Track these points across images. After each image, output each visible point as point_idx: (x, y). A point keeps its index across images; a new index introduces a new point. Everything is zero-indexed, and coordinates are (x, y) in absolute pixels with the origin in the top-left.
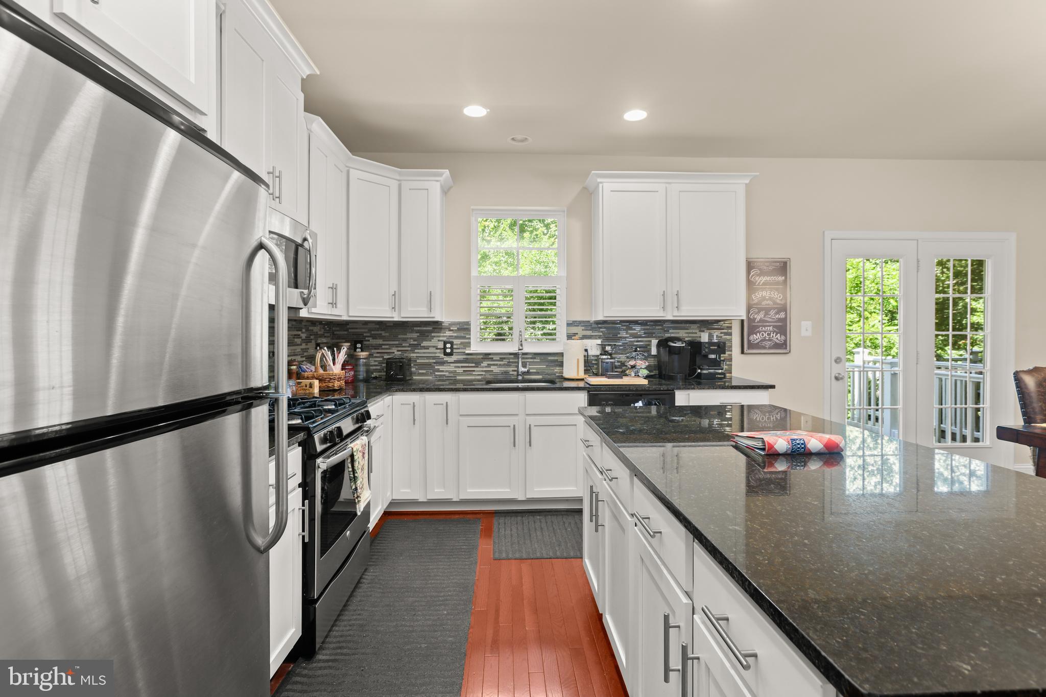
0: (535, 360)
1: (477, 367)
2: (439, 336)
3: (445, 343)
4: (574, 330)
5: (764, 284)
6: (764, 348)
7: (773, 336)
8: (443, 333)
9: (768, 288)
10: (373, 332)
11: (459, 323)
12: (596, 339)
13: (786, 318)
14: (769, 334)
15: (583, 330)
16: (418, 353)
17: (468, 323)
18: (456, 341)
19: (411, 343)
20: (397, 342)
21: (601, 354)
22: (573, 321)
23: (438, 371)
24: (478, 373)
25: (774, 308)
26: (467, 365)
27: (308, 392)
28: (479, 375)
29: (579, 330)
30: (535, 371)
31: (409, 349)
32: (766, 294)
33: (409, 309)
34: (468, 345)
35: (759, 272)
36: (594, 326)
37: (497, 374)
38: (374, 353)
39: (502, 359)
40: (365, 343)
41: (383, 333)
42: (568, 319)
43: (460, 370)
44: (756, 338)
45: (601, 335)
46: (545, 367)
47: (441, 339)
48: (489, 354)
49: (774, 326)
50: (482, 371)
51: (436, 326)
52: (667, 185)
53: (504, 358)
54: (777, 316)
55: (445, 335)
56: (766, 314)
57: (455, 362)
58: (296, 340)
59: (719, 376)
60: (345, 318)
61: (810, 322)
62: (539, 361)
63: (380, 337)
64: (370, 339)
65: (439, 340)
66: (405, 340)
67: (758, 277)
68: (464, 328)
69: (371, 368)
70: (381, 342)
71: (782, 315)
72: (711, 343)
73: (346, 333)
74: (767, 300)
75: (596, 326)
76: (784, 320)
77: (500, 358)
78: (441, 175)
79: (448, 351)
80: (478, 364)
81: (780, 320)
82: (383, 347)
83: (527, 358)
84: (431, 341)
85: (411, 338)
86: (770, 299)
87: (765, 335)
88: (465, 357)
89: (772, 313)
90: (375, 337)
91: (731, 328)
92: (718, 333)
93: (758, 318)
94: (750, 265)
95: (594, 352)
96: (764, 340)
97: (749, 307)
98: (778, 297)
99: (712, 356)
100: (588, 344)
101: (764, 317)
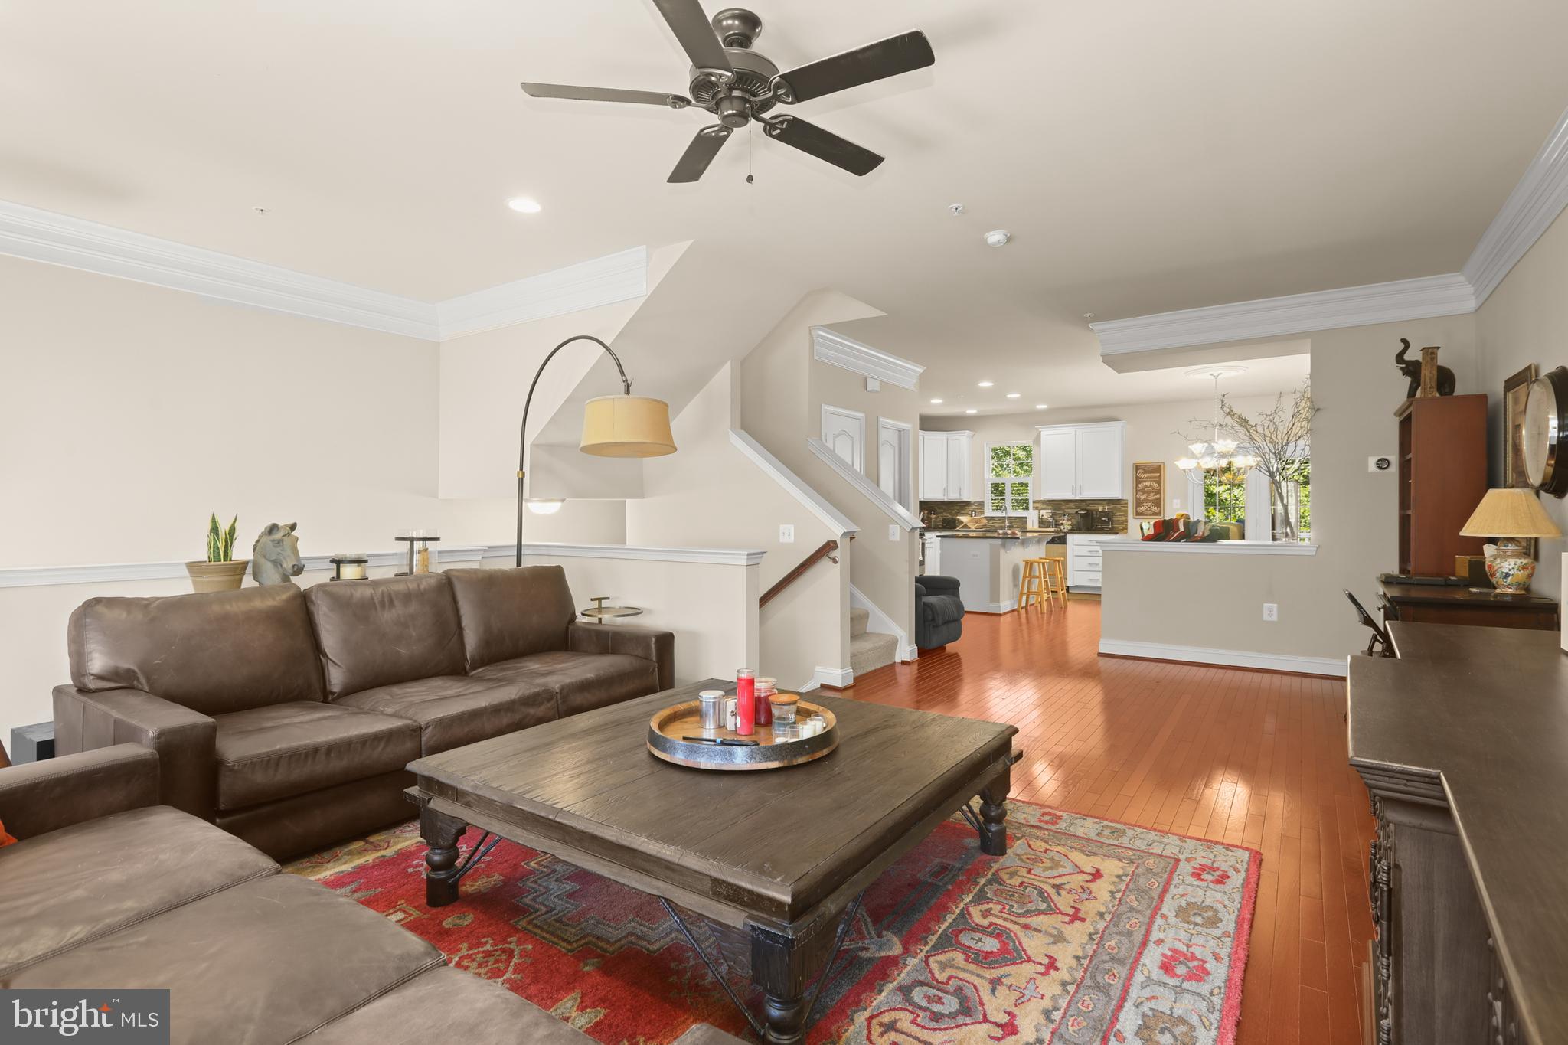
0: (1016, 521)
2: (970, 508)
3: (973, 511)
4: (1037, 505)
5: (1147, 478)
6: (1146, 515)
7: (1152, 508)
8: (971, 506)
9: (1149, 480)
11: (977, 501)
12: (1048, 509)
13: (1161, 497)
14: (1150, 507)
15: (1041, 505)
17: (983, 502)
18: (977, 511)
20: (950, 511)
21: (1048, 517)
22: (1037, 500)
25: (1153, 492)
29: (1039, 505)
31: (957, 513)
32: (1148, 484)
34: (983, 513)
35: (1143, 471)
36: (1047, 503)
38: (940, 516)
40: (936, 511)
41: (944, 507)
42: (1035, 499)
44: (1142, 509)
46: (1021, 524)
48: (992, 518)
49: (1153, 503)
51: (968, 503)
52: (1077, 430)
53: (999, 520)
54: (1155, 497)
56: (1148, 495)
61: (1179, 500)
62: (1018, 521)
65: (970, 510)
66: (953, 510)
67: (1142, 474)
68: (981, 504)
69: (939, 523)
70: (943, 510)
71: (1158, 496)
72: (1103, 512)
74: (1149, 487)
75: (1049, 502)
76: (1160, 499)
78: (965, 433)
81: (1157, 499)
82: (945, 513)
83: (1012, 519)
84: (966, 510)
85: (958, 509)
86: (1151, 486)
87: (1147, 507)
88: (982, 518)
89: (1152, 494)
90: (940, 508)
91: (1127, 504)
92: (1119, 506)
93: (1143, 497)
94: (1137, 467)
95: (1045, 517)
96: (1147, 510)
97: (1137, 491)
98: (1155, 485)
99: (1104, 519)
100: (1043, 512)
101: (1146, 497)
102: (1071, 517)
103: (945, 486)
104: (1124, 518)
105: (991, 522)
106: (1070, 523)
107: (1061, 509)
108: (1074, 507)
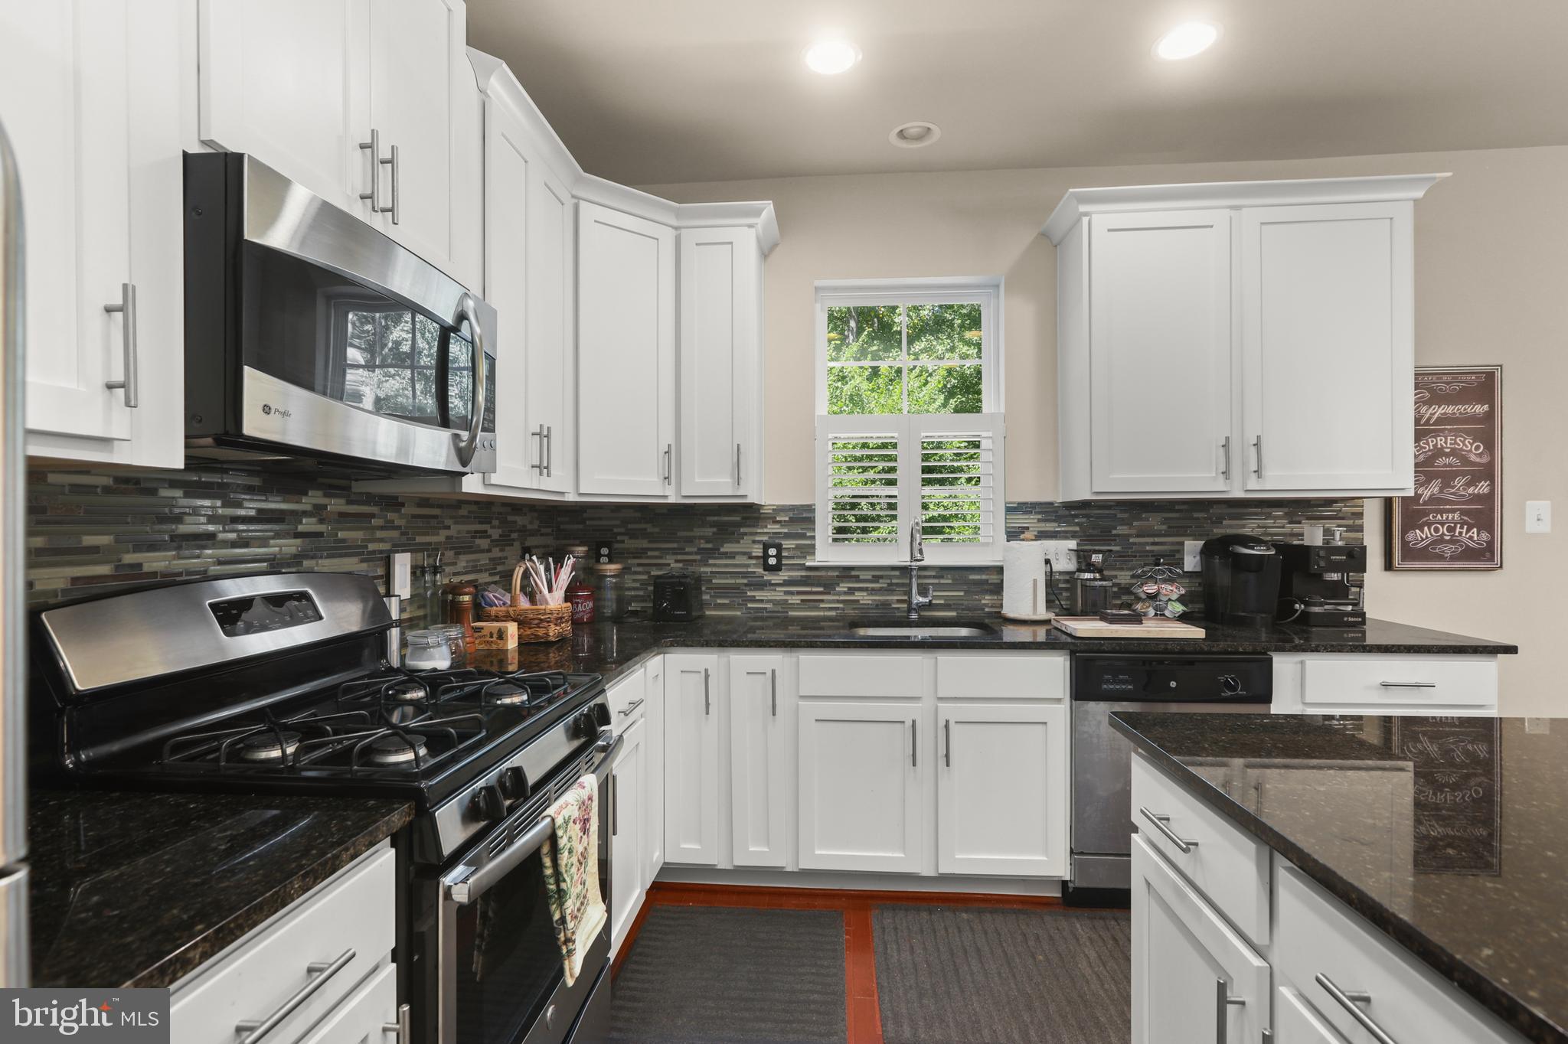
0: (942, 581)
1: (829, 593)
2: (755, 534)
3: (766, 547)
4: (1021, 520)
5: (1439, 421)
6: (1441, 558)
7: (1460, 533)
8: (762, 527)
9: (1450, 430)
10: (630, 526)
11: (793, 508)
12: (1066, 538)
13: (1492, 492)
14: (1451, 530)
15: (1039, 521)
16: (715, 565)
17: (810, 509)
18: (788, 544)
19: (702, 546)
20: (675, 545)
21: (1079, 570)
22: (1018, 503)
23: (753, 600)
24: (830, 605)
25: (1463, 474)
26: (808, 589)
27: (494, 647)
28: (831, 609)
29: (1030, 521)
30: (942, 602)
31: (698, 557)
32: (1446, 443)
33: (697, 480)
34: (810, 550)
35: (1428, 395)
36: (1063, 512)
37: (867, 607)
38: (633, 565)
39: (876, 579)
40: (616, 546)
41: (650, 528)
42: (1008, 500)
43: (795, 600)
44: (1422, 536)
45: (1076, 532)
46: (962, 594)
47: (757, 538)
48: (852, 568)
49: (1463, 512)
50: (838, 601)
51: (747, 514)
52: (1233, 213)
53: (881, 577)
54: (1470, 491)
55: (765, 530)
56: (1446, 484)
57: (786, 583)
58: (478, 541)
59: (1350, 619)
60: (571, 497)
61: (1548, 503)
62: (950, 581)
63: (643, 534)
64: (625, 538)
65: (754, 542)
66: (690, 540)
67: (1425, 408)
69: (627, 593)
71: (1483, 489)
72: (1330, 549)
73: (581, 527)
74: (1447, 455)
75: (1067, 513)
76: (1488, 499)
77: (873, 576)
79: (772, 561)
80: (829, 586)
81: (1477, 498)
82: (649, 553)
83: (925, 577)
84: (739, 542)
85: (701, 538)
86: (1454, 453)
87: (1443, 530)
88: (804, 573)
89: (1459, 482)
90: (633, 535)
91: (1361, 516)
95: (1064, 566)
96: (1440, 540)
98: (1472, 449)
99: (1332, 577)
100: (1054, 549)
101: (1441, 491)
107: (1118, 535)
108: (1164, 527)
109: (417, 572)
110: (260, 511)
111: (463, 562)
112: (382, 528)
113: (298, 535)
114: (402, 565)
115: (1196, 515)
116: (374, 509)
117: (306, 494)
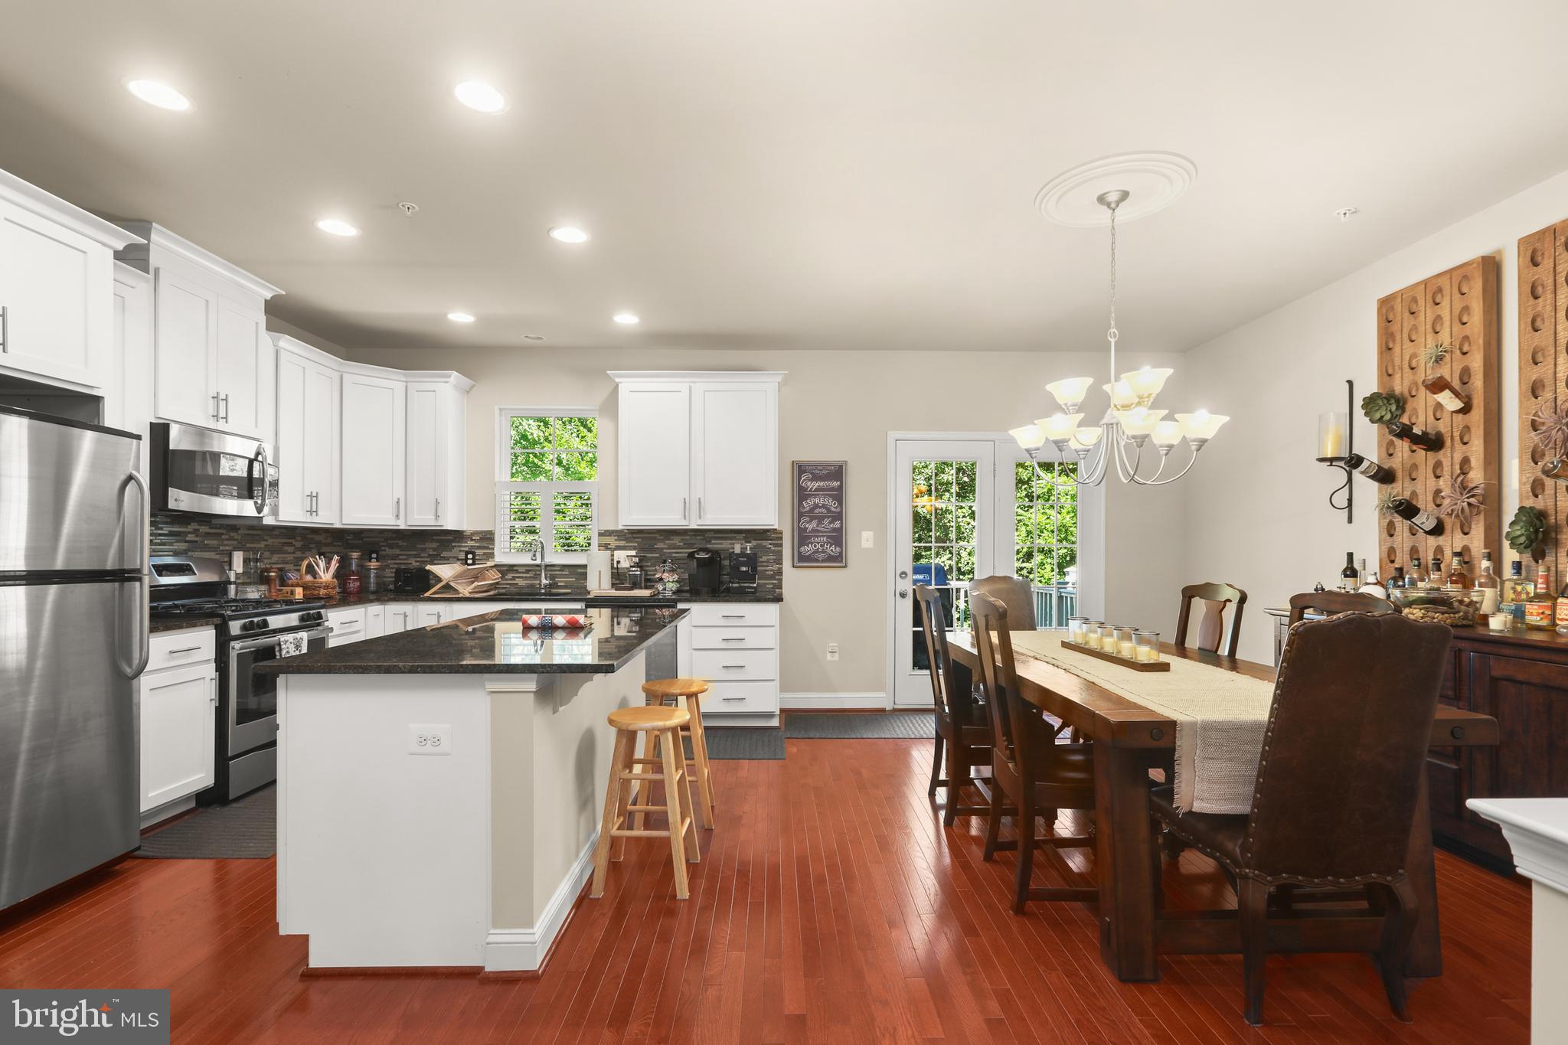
0: (564, 573)
2: (461, 546)
3: (467, 553)
4: (606, 540)
5: (817, 490)
6: (817, 561)
7: (826, 547)
8: (465, 543)
9: (822, 495)
10: (389, 542)
11: (482, 532)
12: (631, 550)
13: (842, 526)
14: (822, 546)
15: (616, 540)
17: (492, 532)
18: (478, 552)
19: (430, 553)
20: (415, 553)
21: (631, 566)
22: (605, 531)
25: (828, 517)
27: (288, 598)
29: (612, 541)
31: (429, 559)
32: (820, 501)
33: (416, 517)
34: (491, 556)
35: (811, 476)
36: (628, 536)
37: (522, 587)
38: (391, 564)
39: (527, 571)
40: (381, 553)
41: (401, 543)
42: (604, 528)
44: (808, 549)
45: (636, 546)
47: (462, 549)
48: (514, 566)
49: (828, 537)
51: (458, 535)
52: (692, 385)
53: (530, 570)
54: (831, 526)
55: (467, 544)
56: (820, 523)
58: (286, 548)
60: (338, 525)
61: (872, 533)
62: (568, 573)
63: (398, 546)
64: (387, 549)
65: (460, 551)
66: (423, 550)
67: (810, 483)
68: (488, 538)
69: (387, 579)
70: (397, 552)
71: (837, 524)
72: (743, 554)
73: (361, 542)
74: (820, 507)
75: (631, 535)
76: (839, 530)
77: (524, 570)
78: (449, 376)
79: (470, 562)
81: (834, 530)
82: (400, 557)
83: (554, 571)
84: (451, 551)
85: (430, 548)
86: (824, 506)
87: (818, 546)
89: (826, 522)
90: (391, 547)
91: (781, 539)
92: (766, 543)
93: (810, 527)
94: (801, 469)
95: (625, 564)
96: (817, 551)
97: (801, 515)
98: (832, 504)
99: (744, 569)
100: (620, 555)
101: (817, 526)
102: (676, 565)
103: (399, 493)
104: (776, 567)
105: (509, 576)
106: (676, 577)
107: (657, 548)
108: (682, 544)
109: (246, 561)
110: (170, 531)
111: (275, 558)
112: (228, 540)
113: (186, 542)
114: (238, 558)
115: (698, 538)
116: (224, 531)
117: (190, 524)
